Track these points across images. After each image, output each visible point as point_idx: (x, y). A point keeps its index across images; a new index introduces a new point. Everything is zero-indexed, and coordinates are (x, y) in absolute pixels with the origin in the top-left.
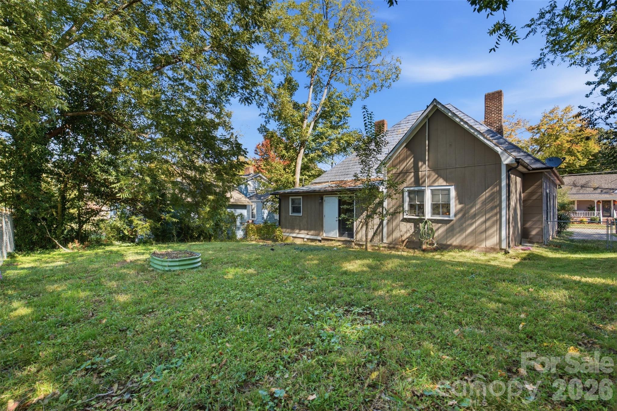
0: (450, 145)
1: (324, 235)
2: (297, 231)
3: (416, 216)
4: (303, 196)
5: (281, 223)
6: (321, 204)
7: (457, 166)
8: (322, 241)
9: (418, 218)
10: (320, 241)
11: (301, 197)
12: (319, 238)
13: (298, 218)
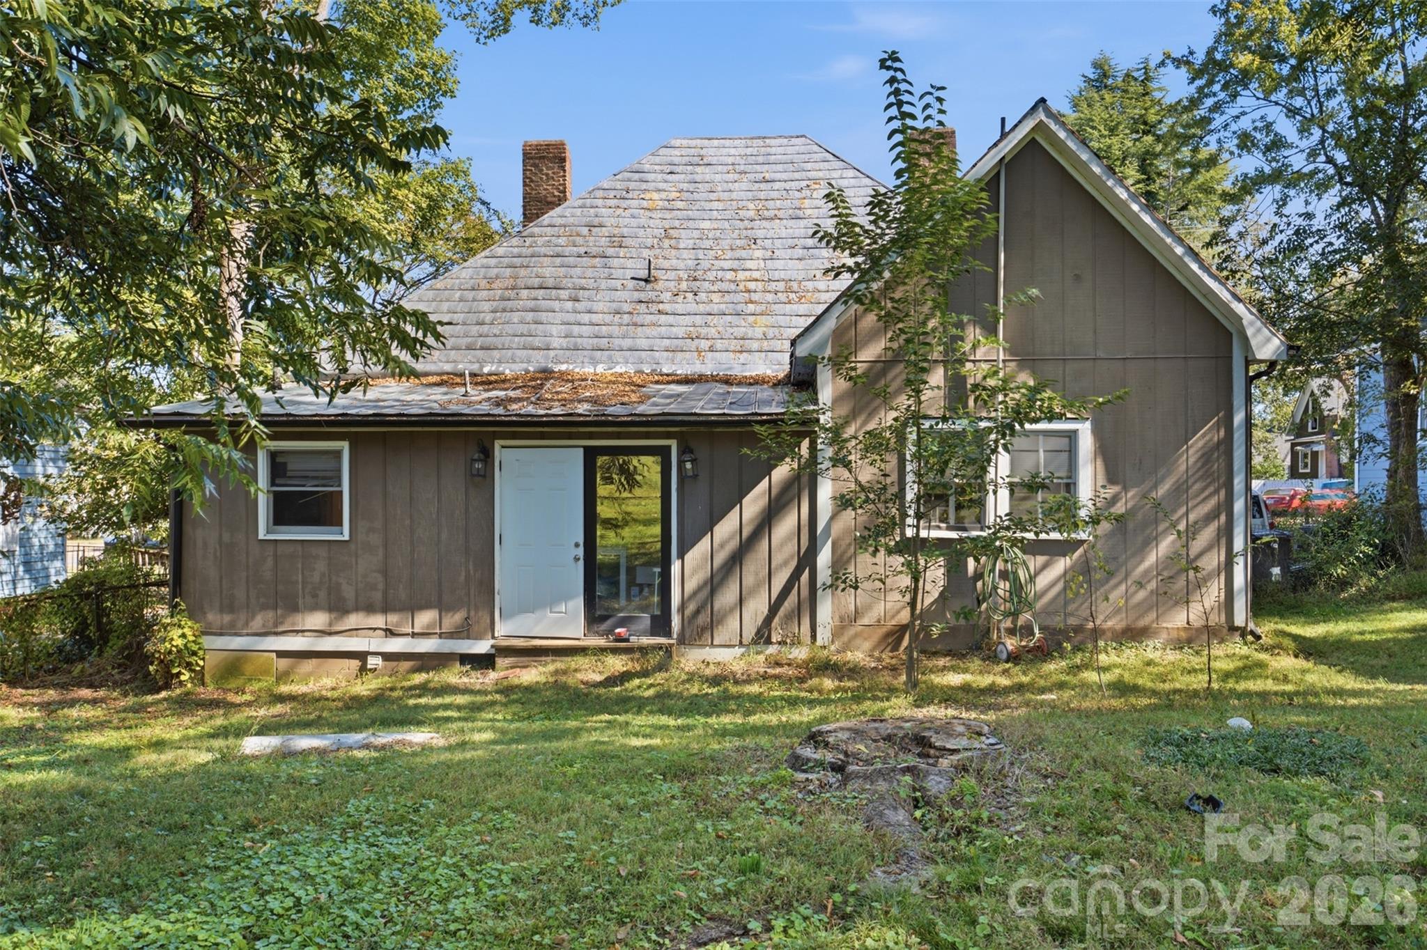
0: (1077, 278)
1: (501, 629)
2: (318, 620)
3: (949, 528)
4: (355, 440)
5: (190, 585)
6: (482, 479)
7: (1101, 354)
8: (501, 662)
9: (953, 535)
10: (484, 662)
11: (345, 446)
12: (482, 647)
13: (323, 552)
